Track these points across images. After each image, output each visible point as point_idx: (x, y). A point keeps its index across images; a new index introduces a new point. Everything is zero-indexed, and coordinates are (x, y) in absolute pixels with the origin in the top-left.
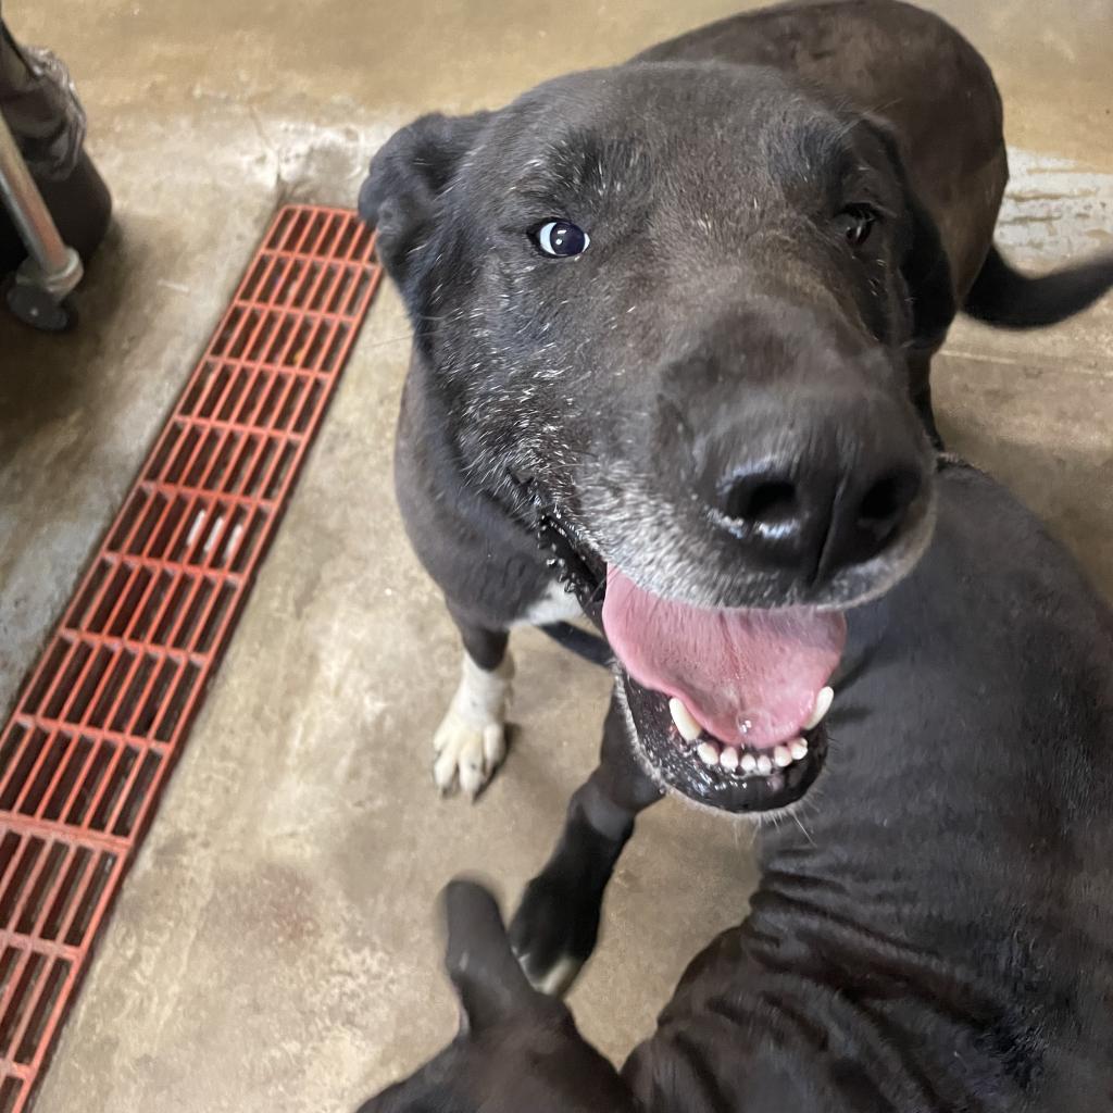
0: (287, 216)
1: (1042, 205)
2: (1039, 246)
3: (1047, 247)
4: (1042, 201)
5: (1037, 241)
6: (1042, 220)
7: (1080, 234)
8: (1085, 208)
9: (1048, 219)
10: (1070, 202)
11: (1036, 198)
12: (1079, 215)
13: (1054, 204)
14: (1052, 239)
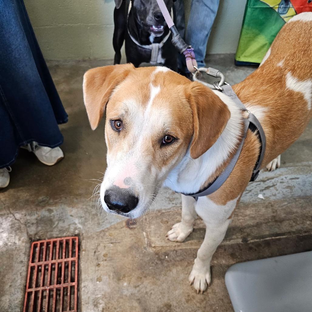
0: (35, 246)
1: (270, 182)
2: (275, 195)
3: (278, 195)
4: (270, 180)
5: (274, 194)
6: (272, 186)
7: (284, 188)
8: (281, 180)
9: (274, 186)
10: (277, 179)
11: (268, 180)
12: (281, 182)
13: (273, 180)
14: (278, 192)
